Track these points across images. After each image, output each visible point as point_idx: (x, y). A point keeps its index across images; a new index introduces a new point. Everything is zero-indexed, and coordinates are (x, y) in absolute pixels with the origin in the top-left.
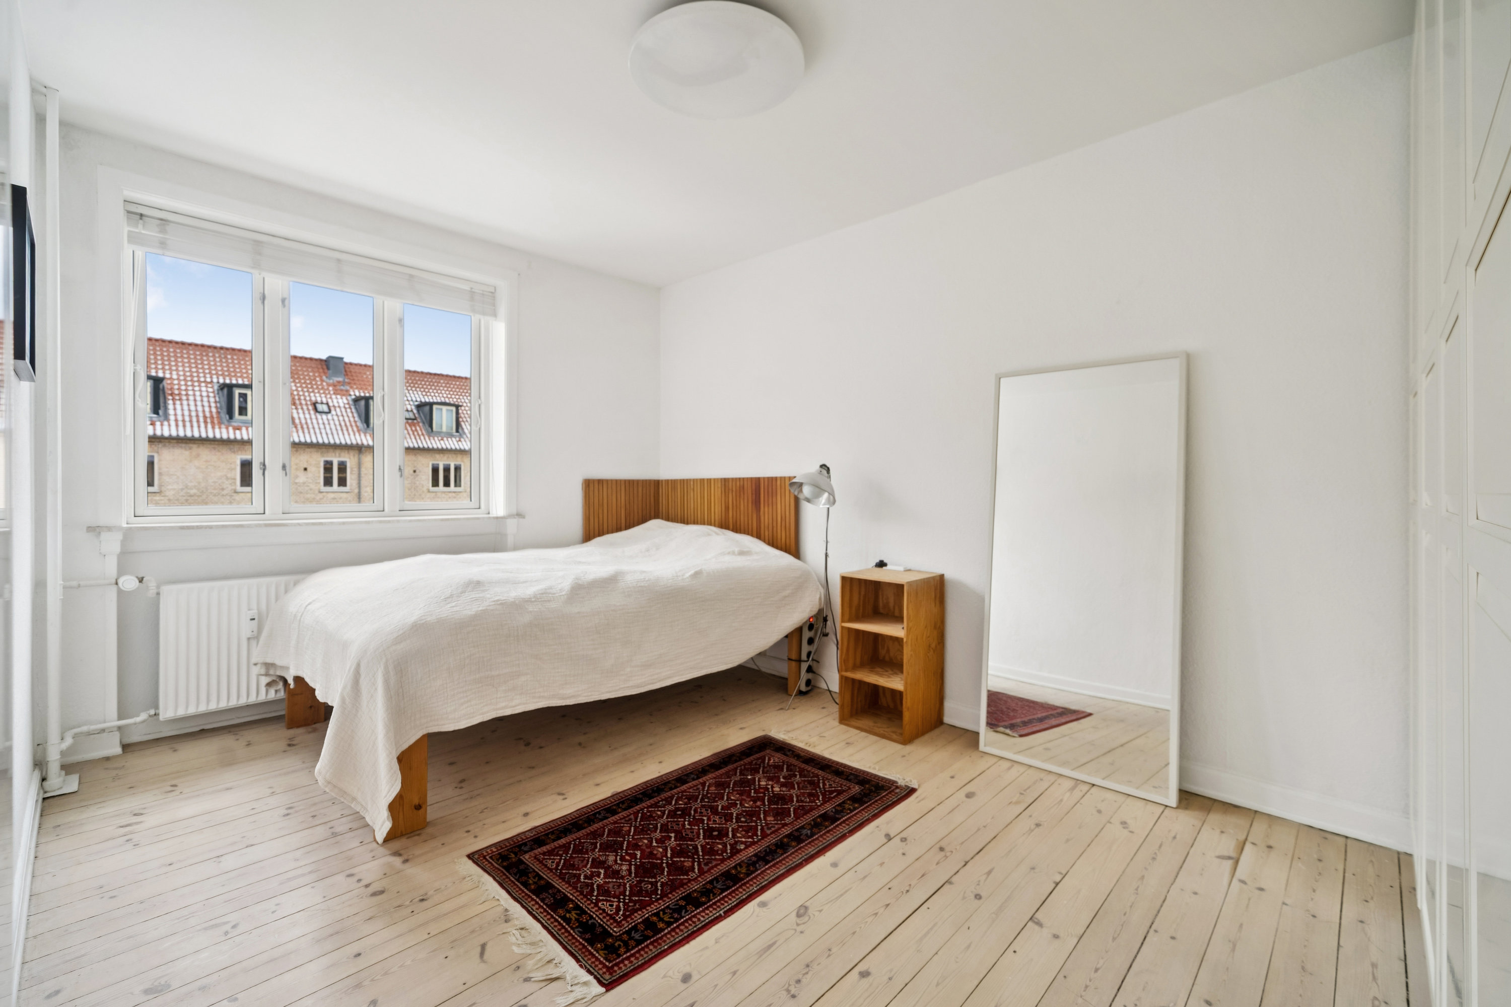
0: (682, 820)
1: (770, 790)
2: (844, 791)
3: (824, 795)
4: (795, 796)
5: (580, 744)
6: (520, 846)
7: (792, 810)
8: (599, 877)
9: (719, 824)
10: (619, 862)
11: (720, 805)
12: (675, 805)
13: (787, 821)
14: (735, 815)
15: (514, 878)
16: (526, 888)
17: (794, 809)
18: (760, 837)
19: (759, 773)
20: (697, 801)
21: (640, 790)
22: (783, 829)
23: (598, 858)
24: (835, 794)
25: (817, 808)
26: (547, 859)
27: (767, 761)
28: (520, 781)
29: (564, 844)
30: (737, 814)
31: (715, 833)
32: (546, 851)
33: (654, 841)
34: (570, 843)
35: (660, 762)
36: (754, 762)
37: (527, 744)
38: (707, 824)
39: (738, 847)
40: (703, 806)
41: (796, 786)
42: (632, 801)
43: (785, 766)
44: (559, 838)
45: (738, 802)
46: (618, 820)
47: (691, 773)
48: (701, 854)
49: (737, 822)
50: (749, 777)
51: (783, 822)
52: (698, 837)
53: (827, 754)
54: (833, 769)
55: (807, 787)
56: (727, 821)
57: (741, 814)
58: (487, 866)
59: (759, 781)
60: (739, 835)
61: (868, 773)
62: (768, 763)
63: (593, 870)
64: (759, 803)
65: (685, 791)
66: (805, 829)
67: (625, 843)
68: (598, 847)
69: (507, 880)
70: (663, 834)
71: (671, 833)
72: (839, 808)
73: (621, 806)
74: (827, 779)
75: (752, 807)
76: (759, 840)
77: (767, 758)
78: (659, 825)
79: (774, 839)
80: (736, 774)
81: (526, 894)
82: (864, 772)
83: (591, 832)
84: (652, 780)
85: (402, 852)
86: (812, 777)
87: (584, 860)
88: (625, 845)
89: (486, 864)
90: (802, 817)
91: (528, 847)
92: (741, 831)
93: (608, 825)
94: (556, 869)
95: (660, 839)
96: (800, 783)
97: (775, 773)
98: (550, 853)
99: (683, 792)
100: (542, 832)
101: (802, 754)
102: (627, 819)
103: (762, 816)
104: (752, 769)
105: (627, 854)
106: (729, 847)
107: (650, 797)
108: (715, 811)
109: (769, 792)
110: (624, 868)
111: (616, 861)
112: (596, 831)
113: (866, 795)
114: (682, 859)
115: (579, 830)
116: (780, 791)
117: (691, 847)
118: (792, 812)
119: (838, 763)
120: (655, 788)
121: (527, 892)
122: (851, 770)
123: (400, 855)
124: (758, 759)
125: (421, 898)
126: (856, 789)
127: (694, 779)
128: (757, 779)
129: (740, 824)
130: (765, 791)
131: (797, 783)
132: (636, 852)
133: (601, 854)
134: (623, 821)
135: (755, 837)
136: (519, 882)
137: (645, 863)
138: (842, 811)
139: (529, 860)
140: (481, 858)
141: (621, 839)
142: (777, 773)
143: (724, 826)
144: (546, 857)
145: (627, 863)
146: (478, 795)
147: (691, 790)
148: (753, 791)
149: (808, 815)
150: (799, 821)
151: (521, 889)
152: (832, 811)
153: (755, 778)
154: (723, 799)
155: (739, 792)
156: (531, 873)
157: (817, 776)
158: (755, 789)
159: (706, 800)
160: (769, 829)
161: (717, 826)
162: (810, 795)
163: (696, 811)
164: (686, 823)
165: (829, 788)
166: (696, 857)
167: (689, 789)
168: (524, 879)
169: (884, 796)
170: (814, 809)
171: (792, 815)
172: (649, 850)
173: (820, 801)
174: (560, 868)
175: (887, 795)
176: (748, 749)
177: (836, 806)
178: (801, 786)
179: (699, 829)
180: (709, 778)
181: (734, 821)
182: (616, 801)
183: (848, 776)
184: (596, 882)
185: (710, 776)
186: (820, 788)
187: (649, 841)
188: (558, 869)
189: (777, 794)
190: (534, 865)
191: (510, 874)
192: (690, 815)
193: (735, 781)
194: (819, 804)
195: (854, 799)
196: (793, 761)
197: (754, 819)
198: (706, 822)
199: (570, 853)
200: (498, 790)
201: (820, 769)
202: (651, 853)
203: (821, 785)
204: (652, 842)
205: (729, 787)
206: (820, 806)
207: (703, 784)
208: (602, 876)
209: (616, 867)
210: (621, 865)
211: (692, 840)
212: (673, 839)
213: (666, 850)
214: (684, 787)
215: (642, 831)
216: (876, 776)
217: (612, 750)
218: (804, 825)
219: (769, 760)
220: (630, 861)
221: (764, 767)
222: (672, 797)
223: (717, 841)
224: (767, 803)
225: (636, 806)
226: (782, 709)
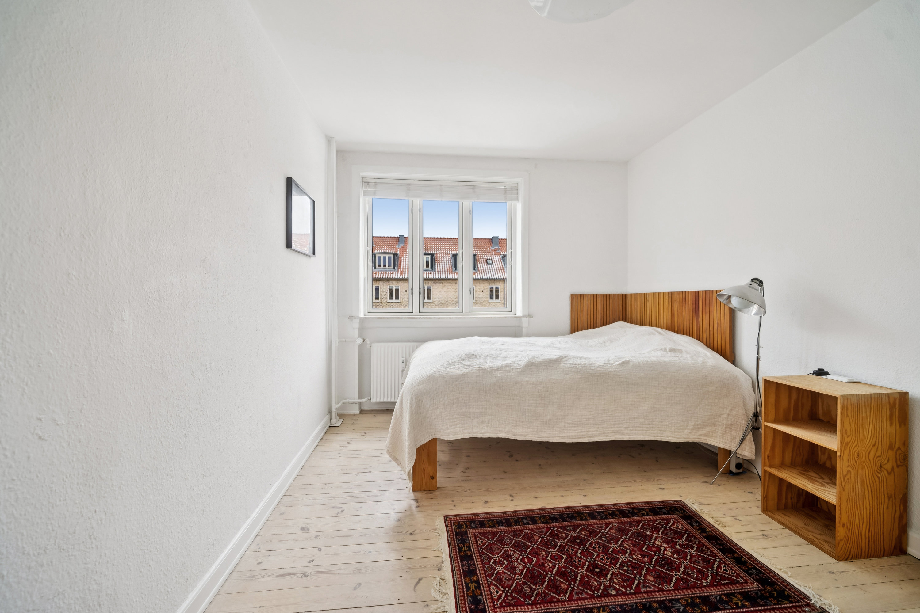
0: (578, 547)
1: (662, 552)
2: (739, 583)
3: (714, 578)
4: (683, 566)
5: (540, 465)
6: (471, 522)
7: (674, 578)
8: (501, 566)
9: (604, 564)
10: (519, 561)
11: (613, 547)
12: (578, 533)
13: (666, 587)
14: (620, 561)
15: (457, 542)
16: (459, 553)
17: (677, 579)
18: (632, 591)
19: (658, 532)
20: (595, 537)
21: (560, 512)
22: (657, 594)
23: (508, 551)
24: (727, 581)
25: (701, 588)
26: (480, 538)
27: (670, 525)
28: (495, 479)
29: (495, 532)
30: (623, 561)
31: (597, 570)
32: (482, 532)
33: (549, 556)
34: (498, 532)
35: (585, 496)
36: (658, 521)
37: (511, 456)
38: (595, 559)
39: (610, 592)
40: (598, 543)
41: (689, 558)
42: (550, 518)
43: (686, 535)
44: (494, 526)
45: (628, 551)
46: (534, 529)
47: (602, 512)
48: (577, 582)
49: (619, 568)
50: (648, 533)
51: (660, 586)
52: (582, 568)
53: (735, 538)
54: (736, 555)
55: (699, 563)
56: (611, 563)
57: (626, 563)
58: (449, 528)
59: (655, 540)
60: (615, 580)
61: (776, 574)
62: (671, 526)
63: (501, 559)
64: (646, 559)
65: (591, 525)
66: (680, 603)
67: (530, 548)
68: (513, 543)
69: (453, 542)
70: (558, 553)
71: (564, 555)
72: (725, 598)
73: (542, 519)
74: (724, 563)
75: (638, 561)
76: (631, 594)
77: (672, 521)
78: (559, 544)
79: (645, 599)
80: (637, 526)
81: (457, 557)
82: (771, 571)
83: (514, 530)
84: (572, 507)
85: (419, 500)
86: (708, 555)
87: (500, 549)
88: (529, 550)
89: (450, 526)
90: (682, 590)
91: (475, 525)
92: (619, 578)
93: (527, 529)
94: (481, 547)
95: (555, 556)
96: (695, 556)
97: (673, 538)
98: (484, 534)
99: (589, 525)
100: (488, 518)
101: (708, 529)
102: (540, 530)
103: (644, 572)
104: (653, 527)
105: (528, 558)
106: (602, 588)
107: (564, 520)
108: (606, 552)
109: (660, 552)
111: (517, 559)
112: (517, 530)
113: (763, 597)
114: (562, 580)
115: (508, 525)
116: (671, 556)
117: (573, 573)
118: (673, 581)
119: (743, 551)
120: (571, 515)
122: (757, 564)
123: (417, 502)
124: (663, 520)
125: (411, 532)
126: (755, 586)
127: (602, 518)
128: (654, 537)
129: (621, 571)
130: (657, 551)
131: (691, 555)
132: (534, 558)
133: (512, 549)
134: (537, 531)
135: (628, 589)
136: (458, 546)
137: (535, 570)
138: (727, 603)
139: (471, 534)
140: (449, 521)
141: (529, 544)
142: (675, 539)
143: (607, 567)
144: (480, 536)
145: (524, 565)
146: (470, 480)
147: (596, 526)
148: (646, 546)
149: (689, 591)
150: (676, 592)
151: (456, 551)
152: (716, 598)
153: (653, 536)
154: (617, 544)
155: (634, 543)
156: (467, 543)
157: (715, 556)
158: (648, 545)
159: (603, 539)
160: (644, 587)
161: (602, 564)
162: (699, 572)
163: (591, 544)
164: (579, 551)
165: (723, 573)
166: (573, 583)
167: (595, 524)
168: (461, 545)
169: (786, 608)
170: (697, 588)
171: (672, 585)
172: (542, 561)
173: (707, 582)
175: (790, 608)
176: (658, 508)
177: (722, 594)
178: (694, 559)
179: (586, 561)
180: (614, 522)
181: (618, 566)
182: (540, 514)
183: (750, 569)
184: (498, 569)
185: (616, 520)
186: (713, 570)
187: (546, 554)
188: (482, 548)
189: (667, 558)
190: (471, 539)
191: (457, 539)
192: (585, 546)
193: (635, 532)
194: (704, 584)
195: (746, 595)
196: (697, 533)
197: (635, 572)
198: (594, 557)
199: (495, 539)
200: (481, 480)
201: (720, 550)
202: (543, 564)
203: (715, 566)
204: (547, 557)
205: (627, 535)
206: (705, 587)
207: (607, 525)
208: (504, 566)
209: (515, 564)
210: (520, 564)
211: (577, 567)
212: (563, 560)
213: (554, 567)
214: (591, 522)
215: (546, 544)
216: (784, 581)
217: (557, 476)
218: (680, 599)
219: (673, 524)
220: (526, 563)
221: (665, 529)
222: (578, 526)
223: (596, 577)
224: (653, 563)
225: (551, 523)
226: (706, 482)
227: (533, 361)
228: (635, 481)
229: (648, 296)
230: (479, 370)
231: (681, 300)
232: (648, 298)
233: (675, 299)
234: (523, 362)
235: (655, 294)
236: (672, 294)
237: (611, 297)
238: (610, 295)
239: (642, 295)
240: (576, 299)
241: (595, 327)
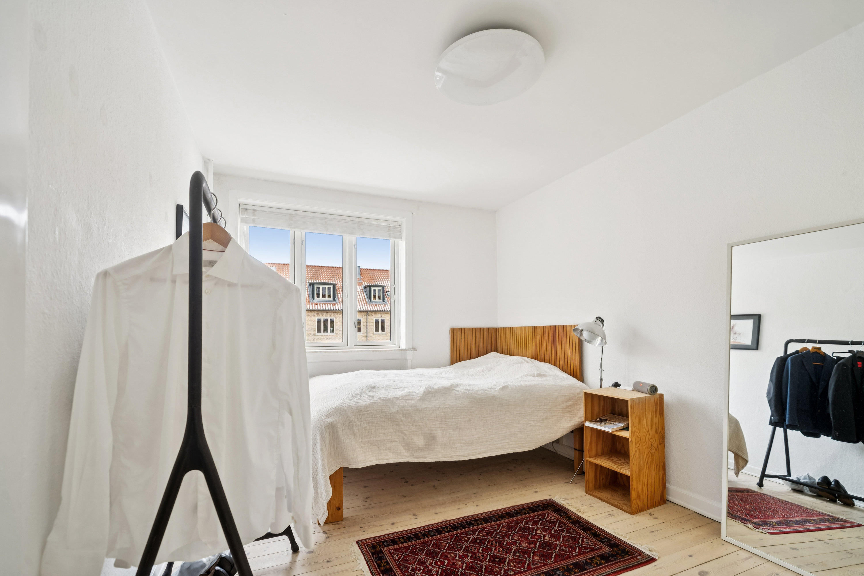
0: (479, 546)
1: (542, 538)
2: (597, 549)
3: (580, 549)
4: (558, 545)
5: (434, 487)
6: (383, 542)
7: (554, 555)
8: (419, 571)
9: (501, 554)
10: (433, 565)
11: (506, 540)
12: (477, 535)
13: (548, 562)
14: (513, 550)
15: (374, 560)
16: (379, 568)
17: (556, 555)
18: (525, 569)
19: (538, 524)
20: (491, 536)
21: (460, 522)
22: (543, 567)
23: (422, 559)
24: (589, 550)
25: (572, 557)
26: (395, 553)
27: (546, 517)
28: (396, 503)
29: (407, 546)
30: (515, 550)
31: (497, 560)
32: (396, 548)
33: (458, 556)
34: (410, 546)
35: (477, 506)
36: (537, 516)
37: (406, 482)
38: (494, 552)
39: (509, 573)
40: (494, 540)
41: (562, 539)
42: (452, 528)
43: (558, 523)
44: (405, 542)
45: (518, 542)
46: (441, 538)
47: (494, 516)
48: (484, 571)
49: (513, 555)
50: (530, 526)
51: (545, 562)
52: (485, 560)
53: (591, 520)
54: (593, 531)
55: (569, 541)
56: (507, 553)
57: (518, 550)
58: (364, 550)
59: (537, 530)
60: (512, 564)
61: (619, 539)
62: (547, 518)
63: (418, 566)
64: (532, 545)
65: (486, 528)
66: (559, 570)
67: (441, 553)
68: (425, 552)
69: (371, 561)
70: (464, 553)
71: (469, 554)
72: (589, 561)
73: (445, 529)
74: (586, 538)
75: (526, 547)
76: (525, 571)
77: (547, 515)
78: (464, 546)
79: (535, 573)
80: (522, 523)
81: (378, 572)
82: (616, 538)
83: (424, 542)
84: (468, 516)
85: (327, 532)
86: (574, 535)
87: (415, 558)
88: (440, 555)
89: (364, 549)
90: (560, 561)
91: (387, 543)
92: (514, 562)
93: (434, 540)
94: (398, 560)
95: (462, 556)
96: (566, 537)
97: (549, 527)
98: (398, 550)
99: (485, 528)
100: (398, 536)
101: (573, 517)
102: (446, 538)
103: (531, 555)
104: (534, 521)
105: (440, 561)
106: (503, 571)
107: (464, 528)
108: (501, 545)
109: (541, 539)
110: (435, 569)
111: (432, 564)
112: (426, 542)
113: (613, 556)
114: (471, 572)
115: (417, 539)
116: (549, 540)
117: (479, 566)
118: (553, 557)
119: (598, 528)
120: (469, 522)
121: (379, 571)
122: (607, 535)
123: (326, 533)
124: (540, 515)
125: (328, 560)
126: (606, 550)
127: (494, 521)
128: (535, 529)
129: (515, 557)
130: (538, 538)
131: (563, 537)
132: (445, 561)
133: (425, 557)
134: (443, 539)
135: (522, 569)
136: (376, 563)
137: (448, 569)
138: (590, 564)
139: (386, 552)
140: (363, 545)
141: (439, 551)
142: (551, 527)
143: (504, 556)
144: (395, 552)
145: (438, 567)
146: (373, 507)
147: (490, 528)
148: (530, 536)
149: (565, 561)
150: (556, 564)
151: (376, 568)
152: (583, 562)
153: (534, 527)
154: (509, 538)
155: (521, 535)
156: (384, 559)
157: (579, 534)
158: (532, 535)
159: (498, 536)
160: (533, 565)
161: (500, 555)
162: (570, 547)
163: (489, 542)
164: (481, 549)
165: (586, 545)
166: (480, 573)
167: (489, 527)
168: (380, 562)
169: (627, 560)
170: (570, 558)
171: (553, 559)
172: (452, 561)
173: (576, 553)
174: (400, 560)
175: (630, 559)
176: (535, 507)
177: (587, 559)
178: (565, 539)
179: (487, 555)
180: (504, 522)
181: (512, 554)
182: (443, 526)
183: (603, 539)
184: (416, 574)
185: (505, 521)
186: (579, 544)
187: (454, 555)
188: (399, 561)
189: (547, 542)
190: (387, 555)
191: (373, 558)
192: (484, 544)
193: (521, 527)
194: (574, 555)
195: (602, 557)
196: (565, 521)
197: (525, 556)
198: (493, 551)
199: (408, 552)
200: (384, 506)
201: (582, 530)
202: (454, 564)
203: (580, 542)
204: (456, 557)
205: (515, 530)
206: (575, 556)
207: (499, 525)
208: (421, 571)
209: (431, 568)
210: (434, 567)
211: (481, 561)
212: (469, 558)
213: (463, 564)
214: (486, 525)
215: (453, 548)
216: (625, 542)
217: (451, 493)
218: (560, 567)
219: (548, 517)
220: (440, 566)
221: (543, 521)
222: (477, 530)
223: (497, 565)
224: (537, 547)
225: (454, 531)
226: (567, 483)
227: (430, 390)
228: (515, 489)
229: (515, 330)
230: (383, 400)
231: (542, 333)
232: (515, 332)
233: (538, 332)
234: (421, 391)
235: (521, 328)
236: (535, 328)
237: (485, 331)
238: (483, 329)
239: (511, 329)
240: (455, 332)
241: (472, 358)
